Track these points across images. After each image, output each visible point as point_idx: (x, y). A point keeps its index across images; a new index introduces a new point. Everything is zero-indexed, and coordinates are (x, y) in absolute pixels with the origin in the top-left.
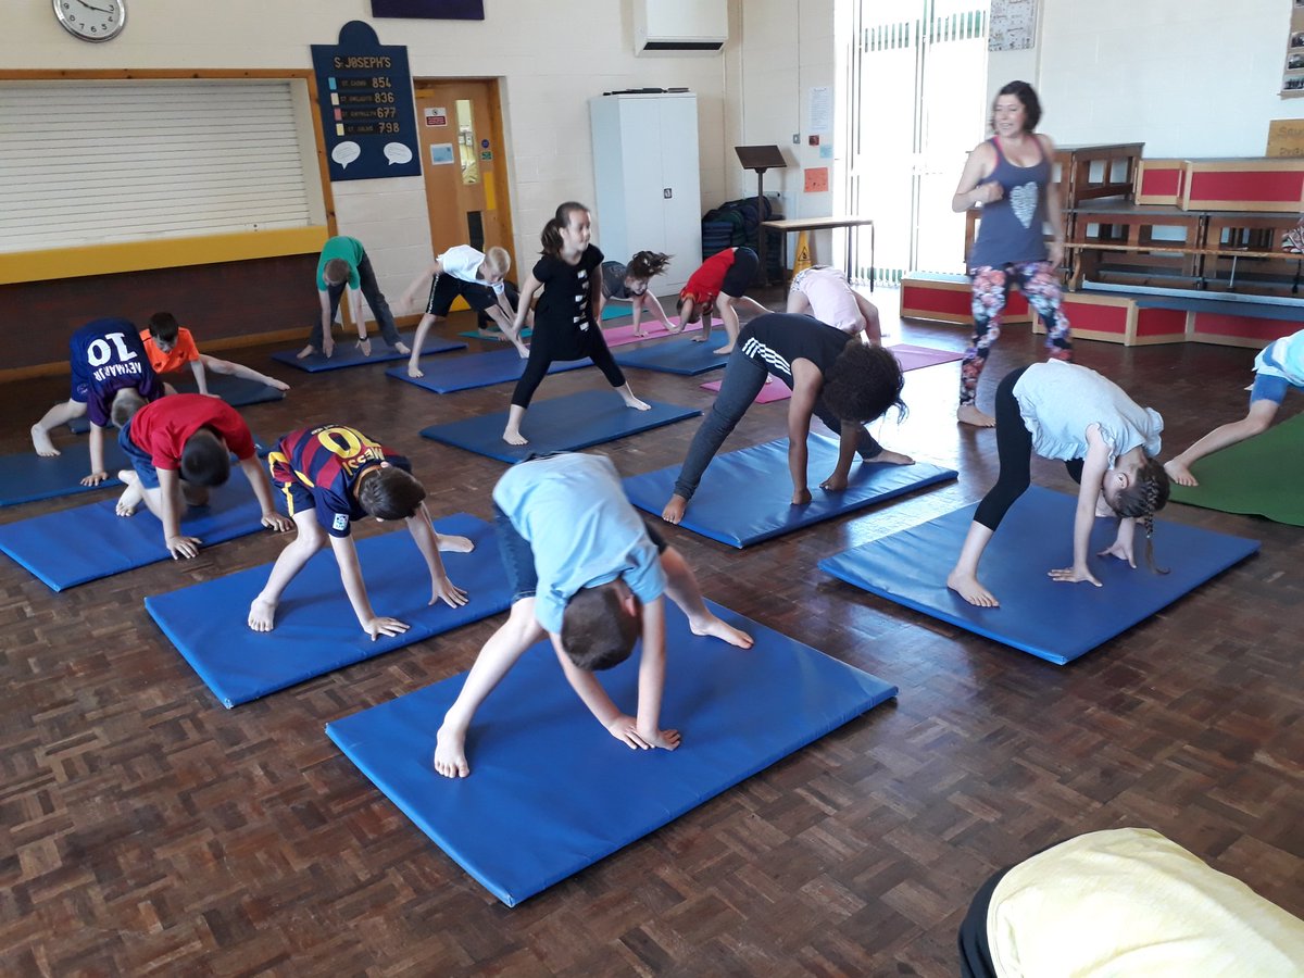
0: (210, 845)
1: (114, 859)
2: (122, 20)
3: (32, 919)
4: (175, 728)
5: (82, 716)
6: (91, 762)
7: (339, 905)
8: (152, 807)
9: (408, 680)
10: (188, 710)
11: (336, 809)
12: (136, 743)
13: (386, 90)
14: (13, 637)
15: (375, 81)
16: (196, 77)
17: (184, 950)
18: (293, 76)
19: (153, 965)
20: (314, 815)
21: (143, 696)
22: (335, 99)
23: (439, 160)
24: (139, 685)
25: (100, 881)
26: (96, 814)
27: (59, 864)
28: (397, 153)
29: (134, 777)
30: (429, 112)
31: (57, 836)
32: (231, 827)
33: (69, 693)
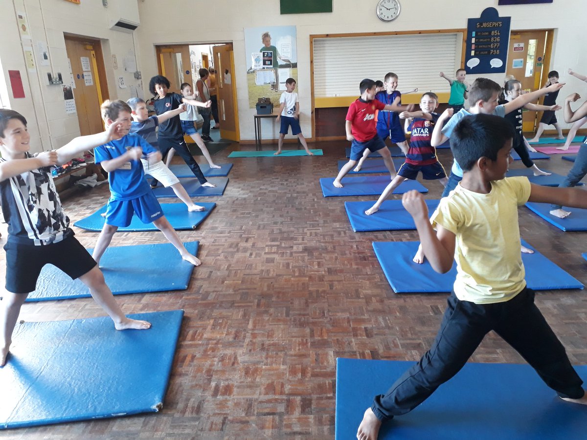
0: (335, 257)
1: (313, 253)
2: (398, 13)
3: (292, 258)
4: (339, 233)
5: (318, 225)
6: (316, 234)
7: (360, 276)
8: (326, 246)
9: (409, 238)
10: (344, 230)
11: (370, 259)
12: (328, 233)
13: (497, 36)
14: (310, 205)
15: (493, 32)
16: (420, 33)
17: (320, 273)
18: (458, 32)
19: (313, 273)
20: (365, 259)
21: (335, 224)
22: (473, 40)
23: (516, 66)
24: (335, 221)
25: (308, 256)
26: (313, 244)
27: (301, 250)
28: (496, 63)
29: (324, 239)
30: (516, 45)
31: (303, 245)
32: (342, 255)
33: (317, 219)
